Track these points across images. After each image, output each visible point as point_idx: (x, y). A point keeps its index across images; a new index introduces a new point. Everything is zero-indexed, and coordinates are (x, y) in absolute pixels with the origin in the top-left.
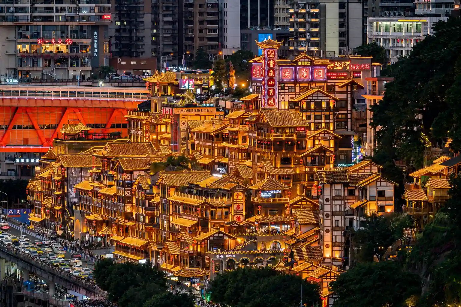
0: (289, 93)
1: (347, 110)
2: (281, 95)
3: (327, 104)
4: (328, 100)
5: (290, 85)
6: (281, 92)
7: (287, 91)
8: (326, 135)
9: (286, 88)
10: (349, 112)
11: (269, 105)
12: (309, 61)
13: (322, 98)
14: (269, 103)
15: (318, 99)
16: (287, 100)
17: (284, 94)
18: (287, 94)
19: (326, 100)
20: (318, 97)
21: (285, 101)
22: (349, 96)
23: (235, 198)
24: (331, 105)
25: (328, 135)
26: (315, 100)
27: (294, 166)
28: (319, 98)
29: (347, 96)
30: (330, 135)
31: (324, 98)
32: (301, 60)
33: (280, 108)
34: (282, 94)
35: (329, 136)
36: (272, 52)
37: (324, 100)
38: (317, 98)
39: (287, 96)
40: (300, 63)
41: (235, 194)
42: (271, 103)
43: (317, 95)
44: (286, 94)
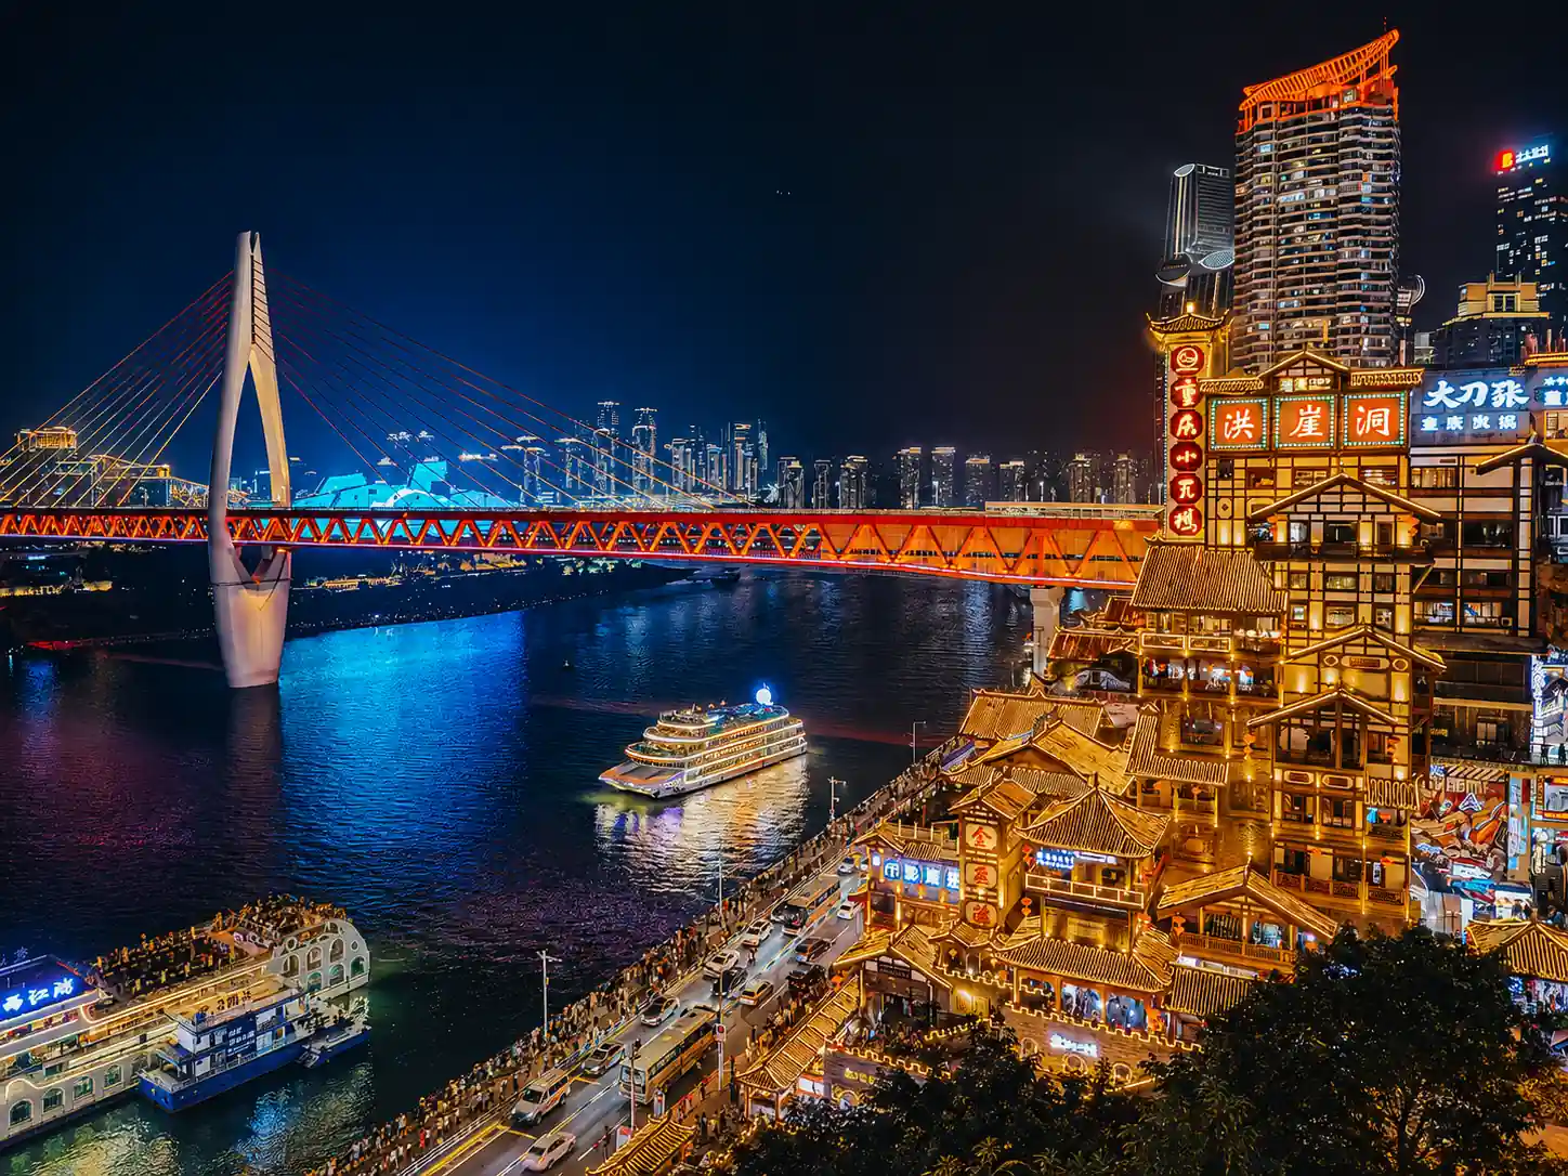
0: (1249, 493)
1: (1516, 560)
2: (1217, 498)
3: (1385, 532)
4: (1391, 518)
5: (1252, 463)
6: (1217, 489)
7: (1241, 484)
8: (1370, 651)
9: (1240, 474)
10: (1524, 565)
11: (1179, 532)
12: (1323, 376)
13: (1359, 508)
14: (1178, 523)
15: (1341, 513)
16: (1239, 514)
17: (1229, 493)
18: (1242, 493)
19: (1378, 518)
20: (1342, 504)
21: (1232, 518)
22: (1525, 504)
23: (972, 842)
24: (1404, 539)
25: (1382, 651)
26: (1329, 518)
27: (1234, 752)
28: (1346, 508)
29: (1516, 505)
30: (1392, 653)
31: (1369, 508)
32: (1291, 372)
33: (1211, 542)
34: (1220, 493)
35: (1387, 657)
36: (1190, 354)
37: (1369, 517)
38: (1337, 508)
39: (1239, 502)
40: (1286, 385)
41: (971, 829)
42: (1183, 524)
43: (1336, 498)
44: (1237, 493)
